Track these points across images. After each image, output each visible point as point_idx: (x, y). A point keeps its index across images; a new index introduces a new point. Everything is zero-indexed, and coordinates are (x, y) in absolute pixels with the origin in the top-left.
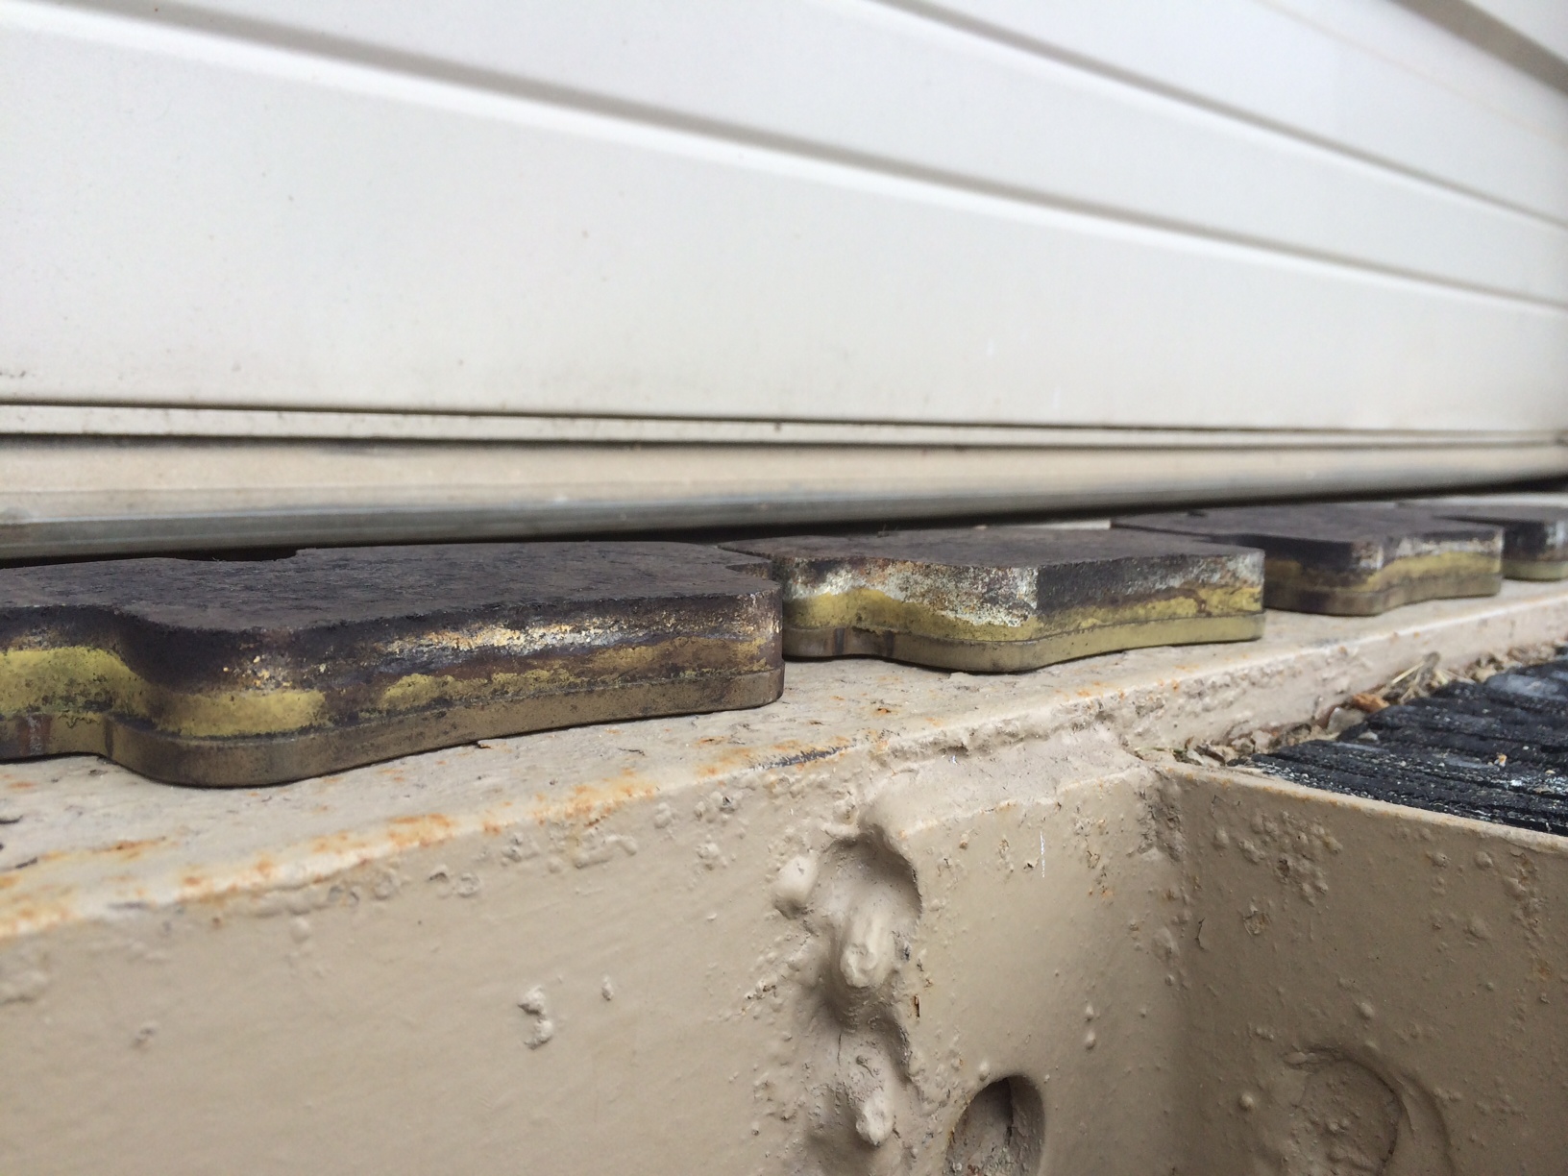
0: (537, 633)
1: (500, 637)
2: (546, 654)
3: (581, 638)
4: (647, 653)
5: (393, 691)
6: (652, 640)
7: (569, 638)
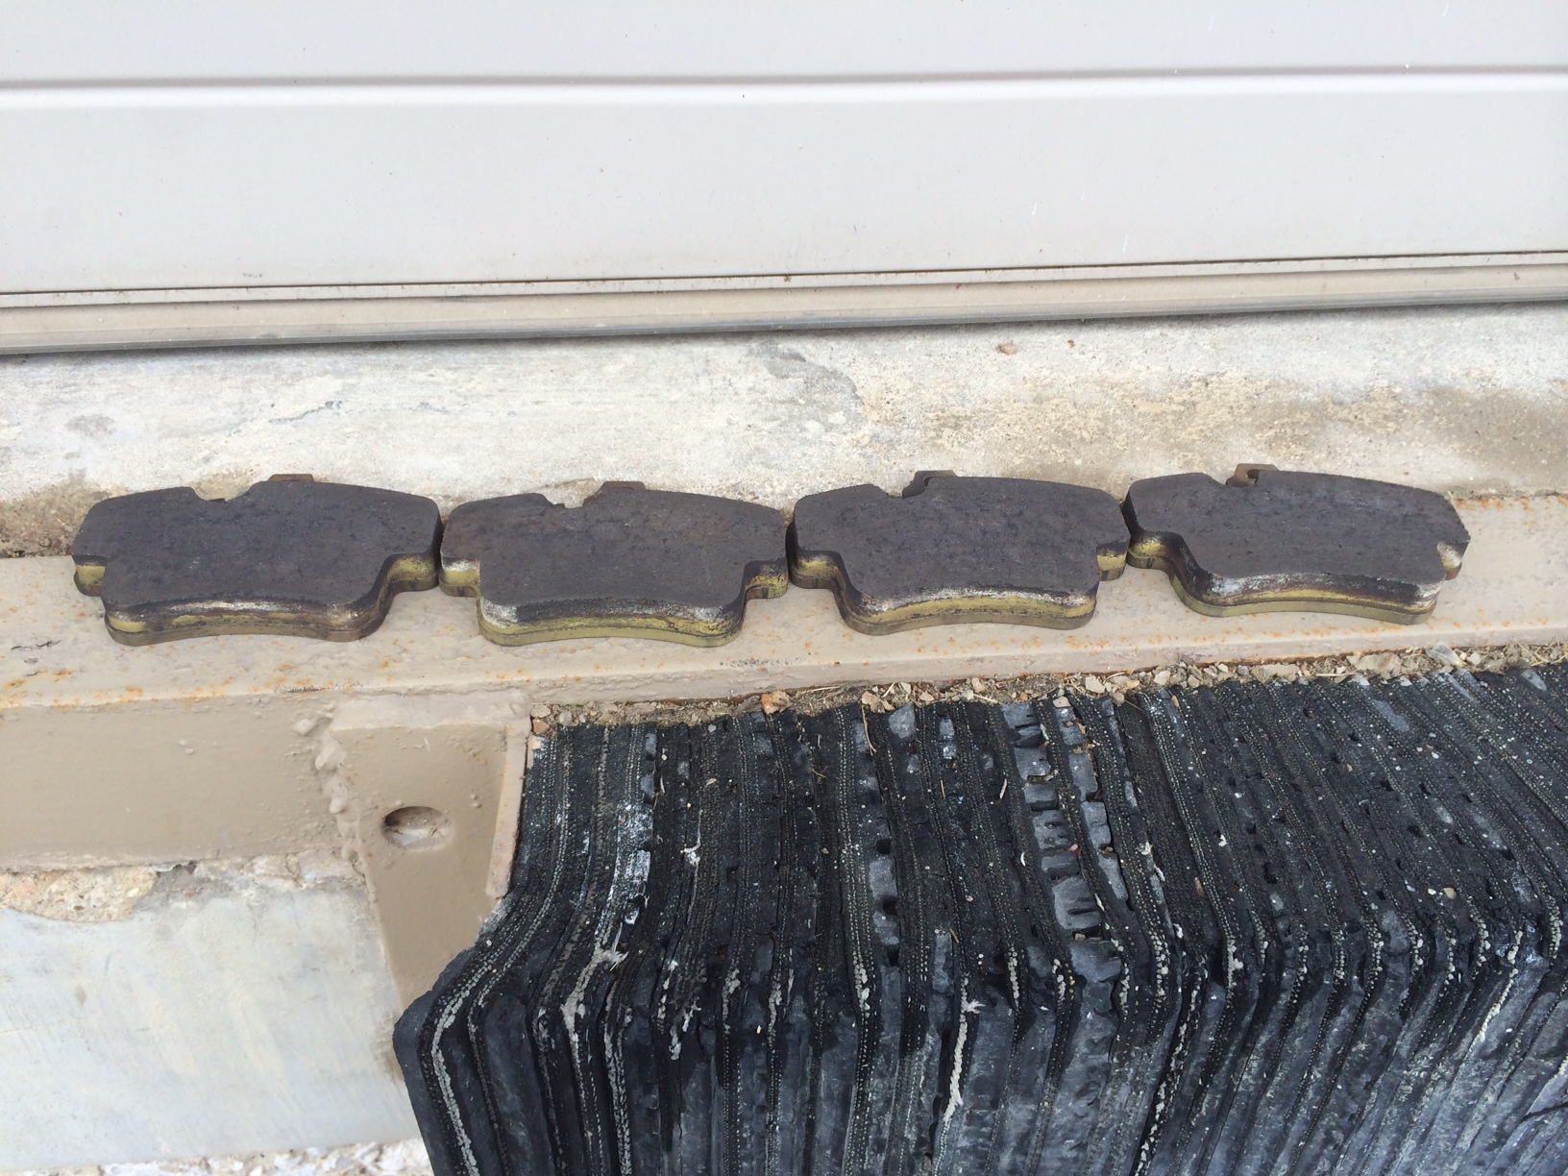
0: (239, 604)
1: (223, 605)
2: (245, 611)
3: (260, 607)
4: (293, 616)
5: (176, 620)
6: (293, 612)
7: (255, 607)
